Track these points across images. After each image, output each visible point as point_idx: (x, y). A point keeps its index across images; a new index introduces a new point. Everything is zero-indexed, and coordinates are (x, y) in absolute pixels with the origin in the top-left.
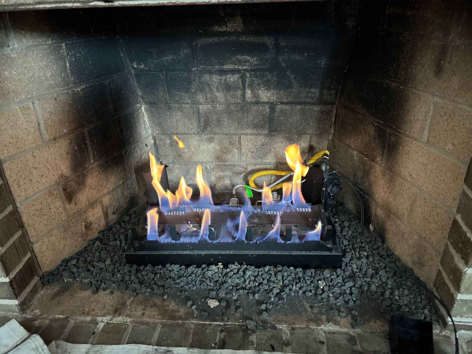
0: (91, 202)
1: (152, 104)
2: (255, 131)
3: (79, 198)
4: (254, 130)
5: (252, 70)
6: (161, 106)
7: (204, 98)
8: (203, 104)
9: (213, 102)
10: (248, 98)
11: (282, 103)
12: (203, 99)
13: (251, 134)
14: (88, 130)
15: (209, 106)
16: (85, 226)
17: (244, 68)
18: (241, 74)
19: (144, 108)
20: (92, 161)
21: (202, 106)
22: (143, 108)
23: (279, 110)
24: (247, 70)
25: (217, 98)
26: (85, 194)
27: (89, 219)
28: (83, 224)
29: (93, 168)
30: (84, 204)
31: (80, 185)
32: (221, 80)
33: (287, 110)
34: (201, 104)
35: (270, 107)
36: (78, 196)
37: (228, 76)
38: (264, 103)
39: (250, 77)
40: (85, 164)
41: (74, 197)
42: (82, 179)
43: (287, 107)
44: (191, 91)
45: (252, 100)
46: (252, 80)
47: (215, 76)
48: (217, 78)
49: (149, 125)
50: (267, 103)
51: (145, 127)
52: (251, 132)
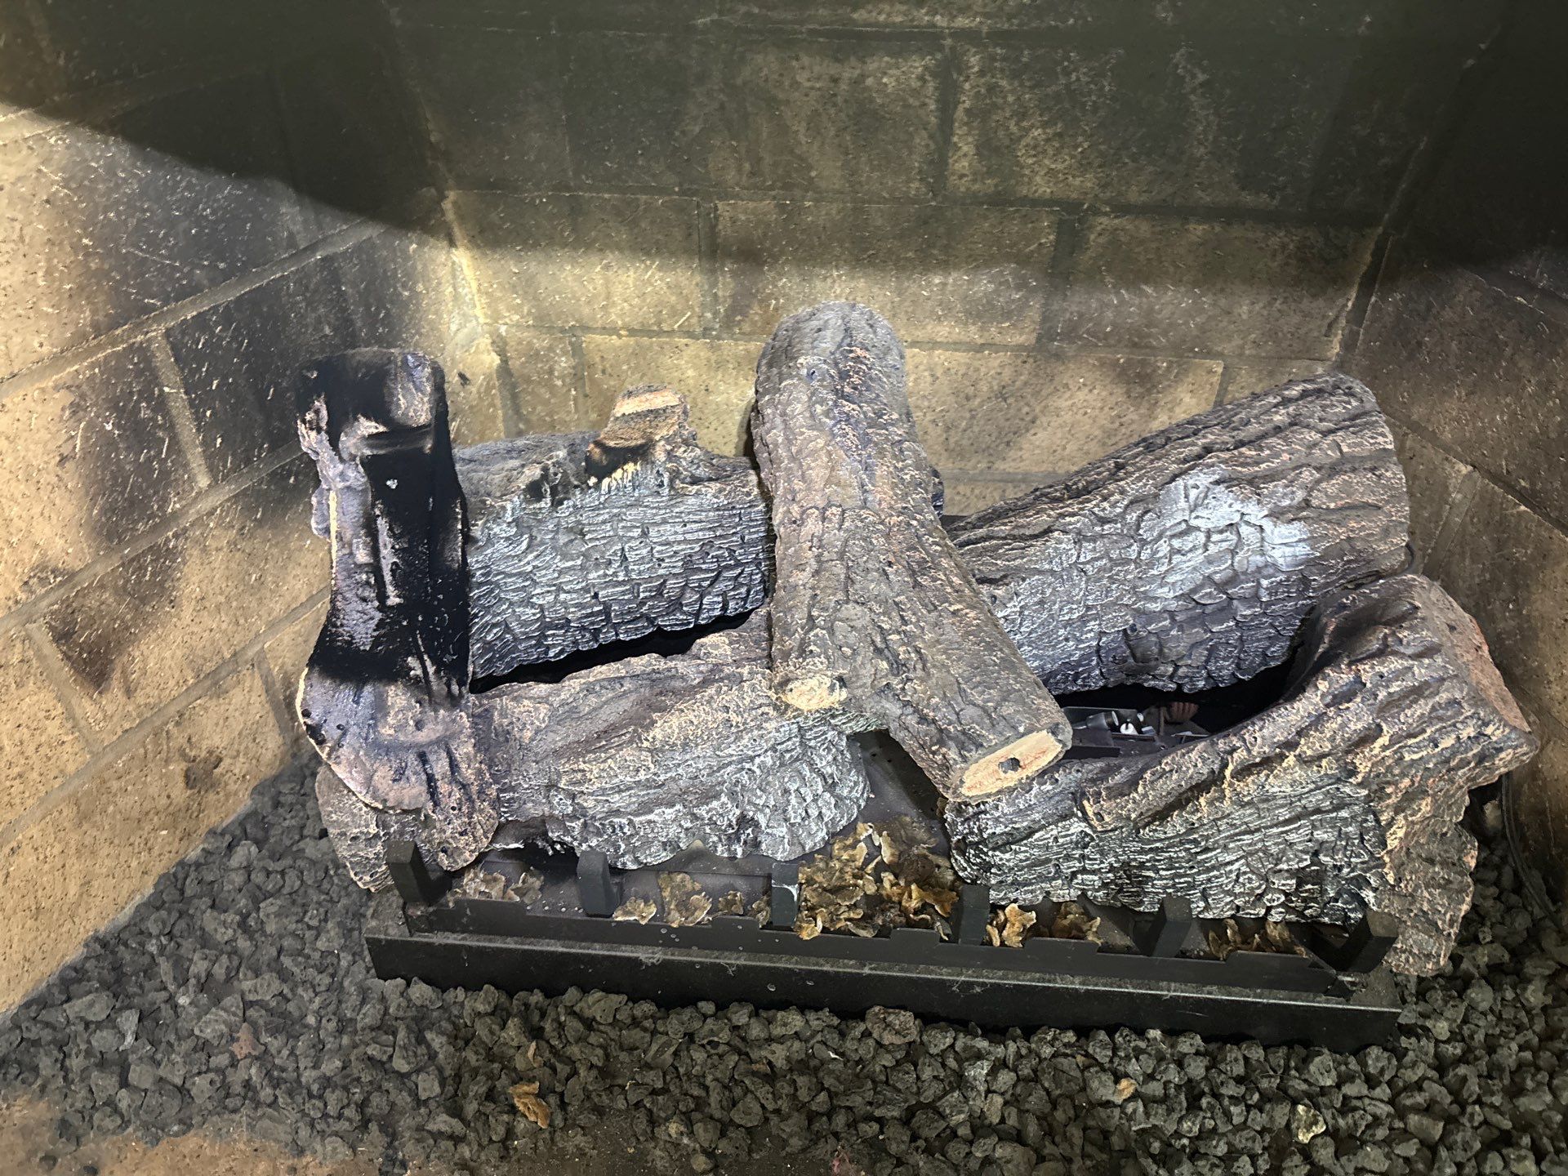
0: (209, 667)
1: (493, 186)
2: (973, 333)
3: (145, 661)
4: (973, 328)
5: (998, 37)
6: (533, 199)
7: (747, 166)
8: (736, 196)
9: (787, 187)
10: (962, 176)
11: (1122, 209)
12: (739, 170)
13: (956, 346)
14: (168, 334)
15: (767, 205)
16: (187, 777)
17: (962, 22)
18: (939, 56)
19: (455, 203)
20: (203, 481)
21: (734, 206)
22: (447, 205)
23: (1101, 240)
24: (969, 36)
25: (810, 168)
26: (176, 636)
27: (205, 745)
28: (177, 768)
29: (211, 513)
30: (172, 683)
31: (144, 600)
32: (835, 80)
33: (1142, 242)
34: (724, 196)
35: (1061, 223)
36: (137, 653)
37: (872, 65)
38: (1035, 203)
39: (982, 73)
40: (165, 501)
41: (120, 662)
42: (153, 574)
43: (1144, 228)
44: (683, 133)
45: (976, 187)
46: (992, 89)
47: (806, 60)
48: (817, 69)
49: (474, 285)
50: (1050, 202)
51: (456, 297)
52: (954, 337)
